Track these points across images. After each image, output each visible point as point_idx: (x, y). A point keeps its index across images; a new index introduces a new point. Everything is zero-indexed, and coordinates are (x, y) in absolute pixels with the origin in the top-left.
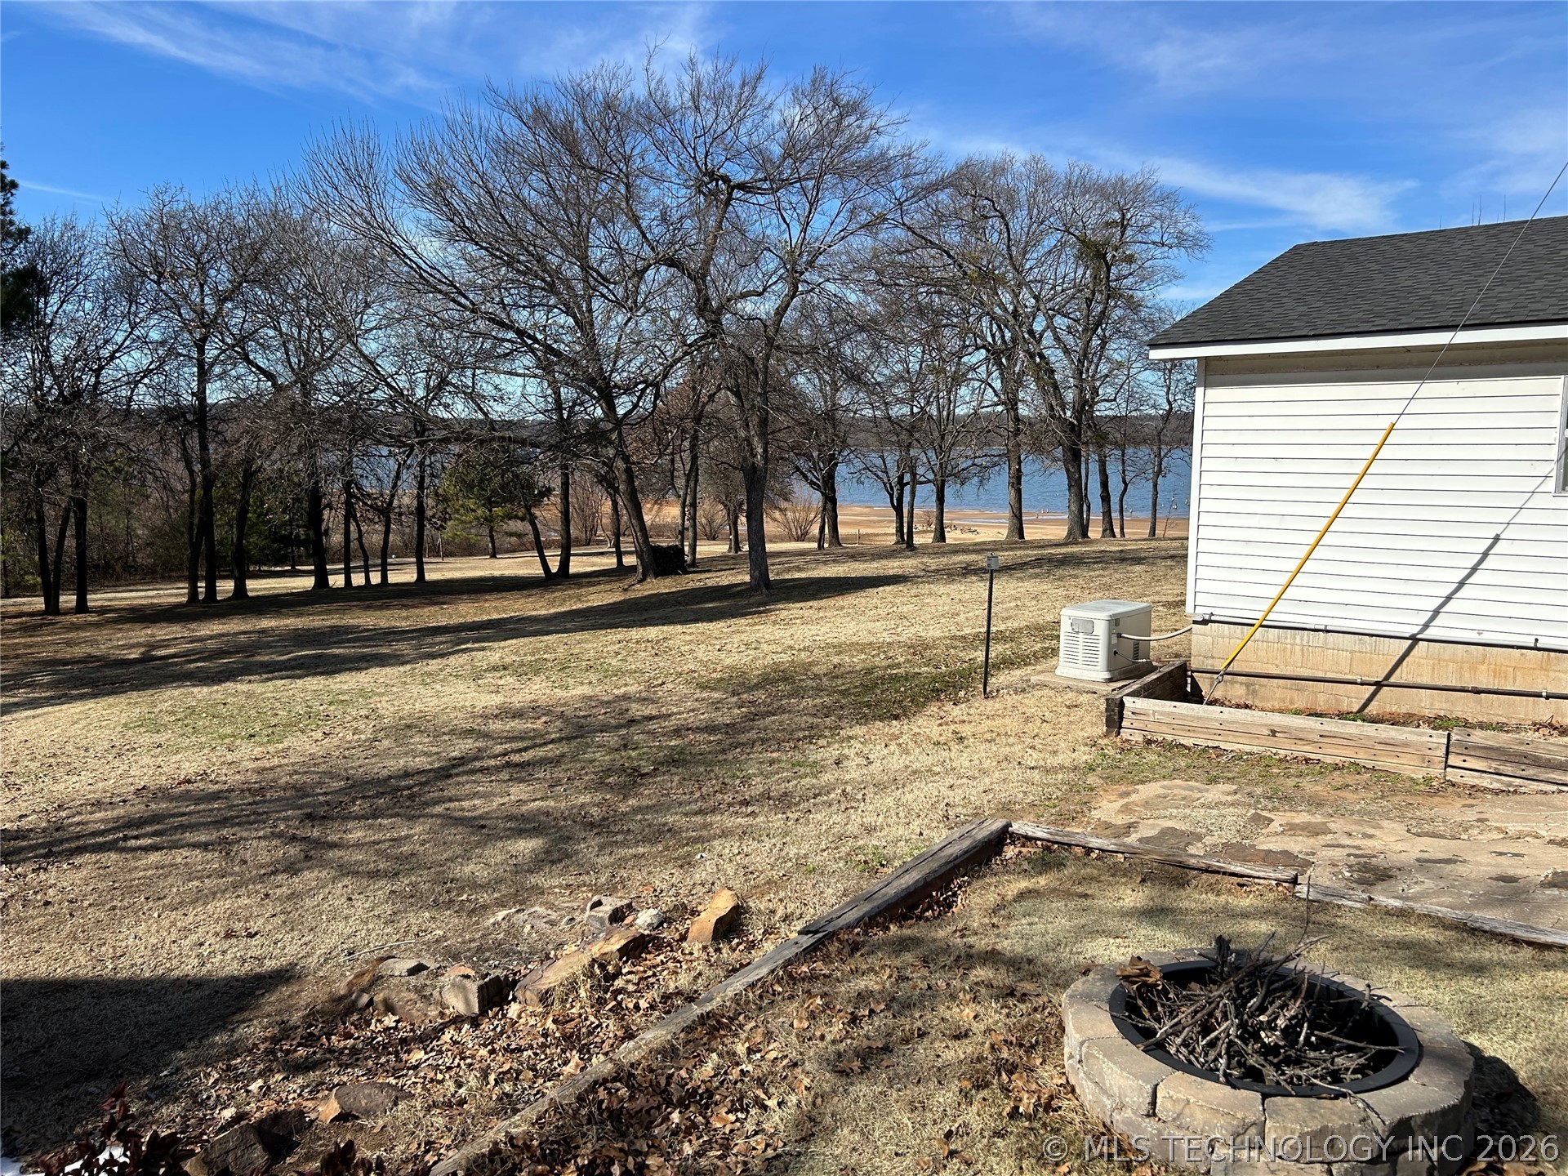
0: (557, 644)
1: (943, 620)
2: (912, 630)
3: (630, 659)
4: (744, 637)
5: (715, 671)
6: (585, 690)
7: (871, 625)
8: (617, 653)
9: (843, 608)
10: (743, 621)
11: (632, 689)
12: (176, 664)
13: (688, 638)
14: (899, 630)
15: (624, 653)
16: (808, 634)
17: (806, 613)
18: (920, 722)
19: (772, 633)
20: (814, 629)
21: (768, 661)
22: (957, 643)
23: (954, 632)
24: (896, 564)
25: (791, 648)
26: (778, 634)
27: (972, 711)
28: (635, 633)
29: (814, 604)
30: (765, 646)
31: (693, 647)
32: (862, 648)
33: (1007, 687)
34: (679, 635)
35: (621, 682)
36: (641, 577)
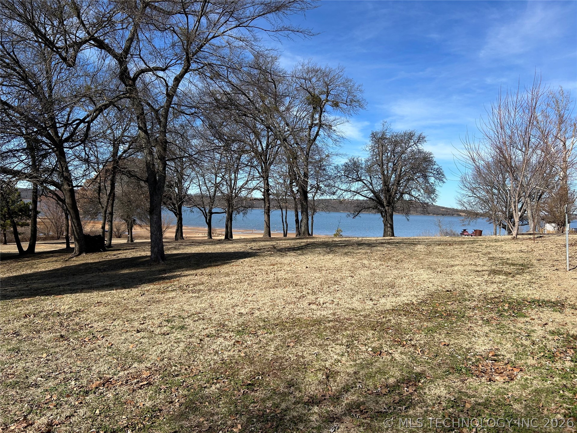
36: (77, 253)
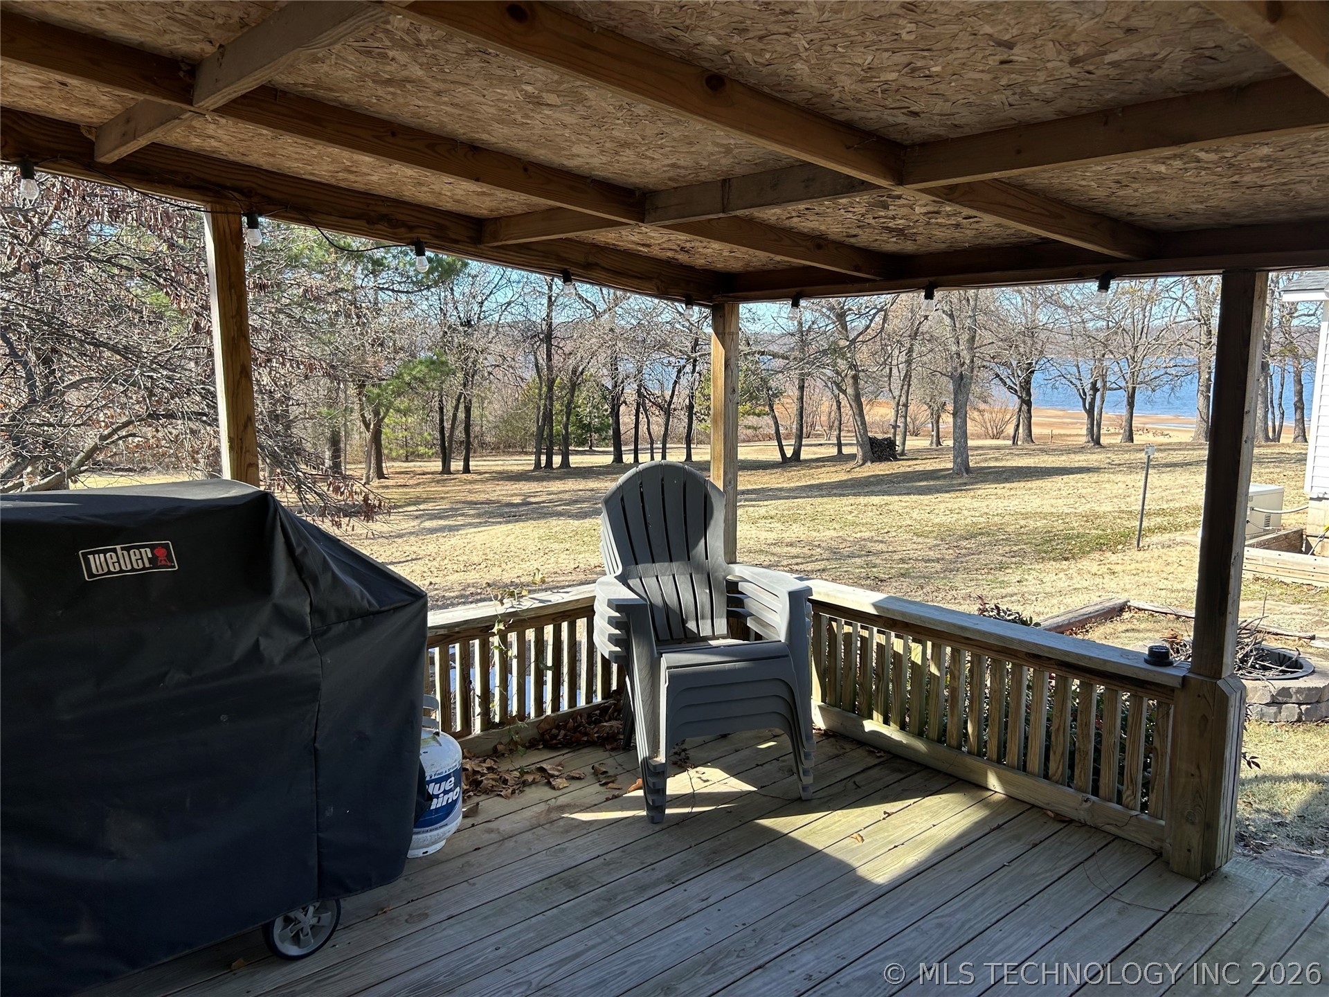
0: (806, 505)
1: (1115, 500)
2: (1088, 506)
3: (861, 516)
4: (948, 505)
5: (927, 526)
6: (833, 534)
7: (1053, 501)
8: (851, 512)
9: (1031, 489)
10: (947, 495)
11: (867, 535)
12: (548, 507)
13: (904, 504)
14: (1077, 505)
15: (856, 512)
16: (1001, 505)
17: (999, 492)
18: (1084, 563)
19: (971, 504)
20: (1006, 503)
21: (969, 521)
22: (1124, 515)
23: (1124, 508)
24: (1081, 458)
25: (987, 514)
26: (976, 505)
27: (1125, 558)
28: (862, 500)
29: (1007, 485)
30: (965, 512)
31: (908, 510)
32: (1045, 516)
33: (1157, 544)
34: (897, 502)
35: (857, 530)
36: (860, 462)
